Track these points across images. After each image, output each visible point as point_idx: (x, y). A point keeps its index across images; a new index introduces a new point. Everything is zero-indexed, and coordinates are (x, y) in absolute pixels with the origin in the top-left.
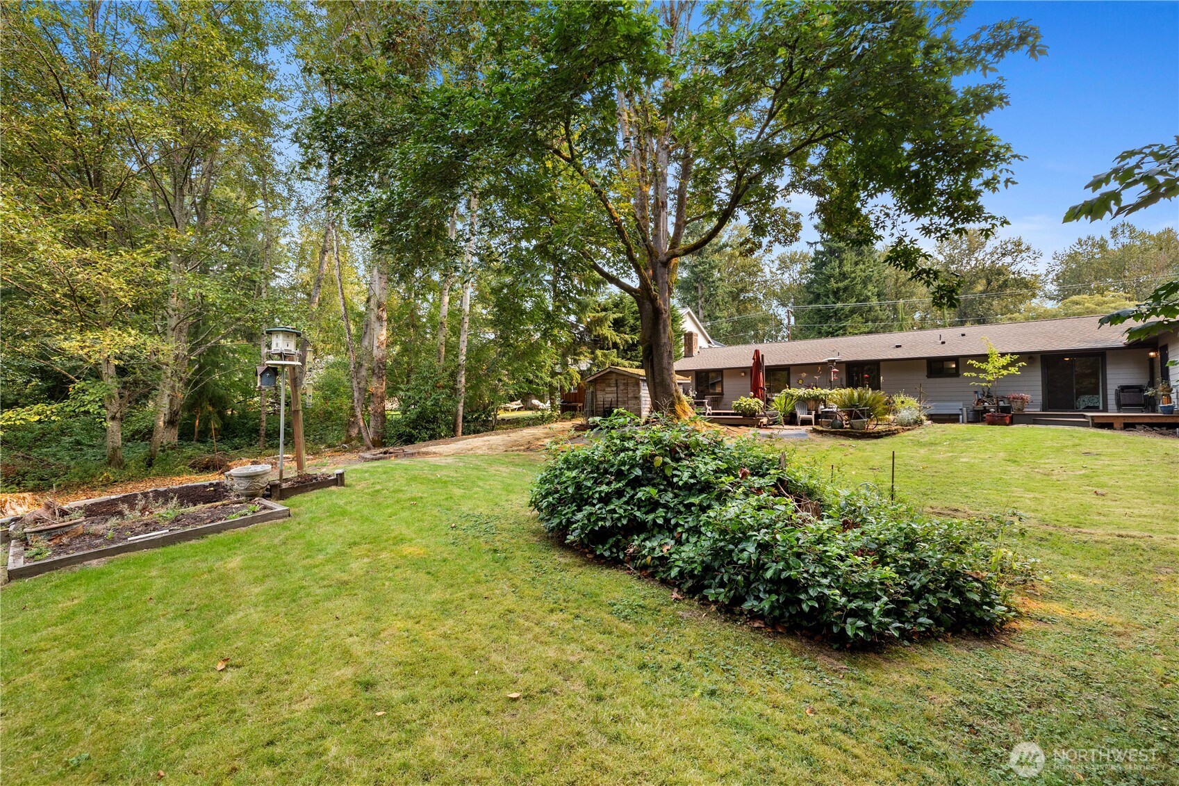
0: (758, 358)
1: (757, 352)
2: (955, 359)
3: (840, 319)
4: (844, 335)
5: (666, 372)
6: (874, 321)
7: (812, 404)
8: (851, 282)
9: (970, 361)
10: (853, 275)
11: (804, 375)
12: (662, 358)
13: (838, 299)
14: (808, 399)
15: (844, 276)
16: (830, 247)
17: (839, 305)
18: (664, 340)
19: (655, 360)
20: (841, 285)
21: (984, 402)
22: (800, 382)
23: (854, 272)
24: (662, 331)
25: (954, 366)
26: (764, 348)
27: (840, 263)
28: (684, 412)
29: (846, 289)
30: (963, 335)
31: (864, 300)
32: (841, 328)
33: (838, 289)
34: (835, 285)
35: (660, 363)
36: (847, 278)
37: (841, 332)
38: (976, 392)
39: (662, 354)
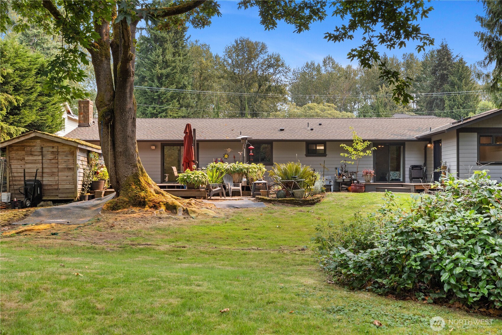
0: (189, 132)
1: (188, 126)
2: (323, 142)
3: (162, 103)
4: (165, 117)
5: (129, 140)
6: (187, 107)
7: (236, 176)
8: (172, 70)
9: (342, 145)
10: (173, 64)
11: (229, 150)
12: (126, 126)
13: (161, 85)
14: (234, 172)
15: (166, 64)
16: (155, 36)
17: (163, 89)
18: (129, 106)
19: (118, 127)
20: (164, 71)
21: (343, 176)
22: (226, 156)
23: (174, 62)
24: (128, 95)
25: (322, 148)
26: (195, 123)
27: (163, 52)
28: (148, 184)
29: (168, 76)
30: (320, 124)
31: (182, 88)
32: (163, 111)
33: (162, 74)
34: (160, 71)
35: (124, 130)
36: (168, 66)
37: (164, 114)
38: (336, 168)
39: (127, 121)
